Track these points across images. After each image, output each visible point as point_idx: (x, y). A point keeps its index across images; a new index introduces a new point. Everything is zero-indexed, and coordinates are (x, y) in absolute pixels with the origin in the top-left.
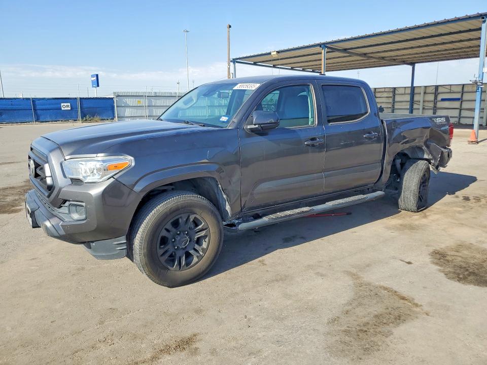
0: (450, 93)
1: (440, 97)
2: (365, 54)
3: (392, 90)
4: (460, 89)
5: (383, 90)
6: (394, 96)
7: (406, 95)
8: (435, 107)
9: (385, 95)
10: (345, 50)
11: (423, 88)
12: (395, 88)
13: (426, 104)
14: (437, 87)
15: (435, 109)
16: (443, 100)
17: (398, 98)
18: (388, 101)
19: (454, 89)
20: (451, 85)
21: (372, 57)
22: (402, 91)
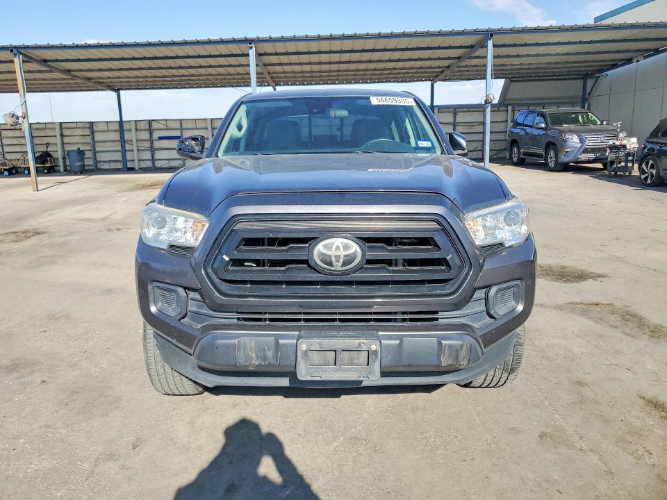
0: (167, 129)
1: (156, 135)
2: (69, 71)
3: (88, 125)
4: (177, 125)
5: (74, 125)
6: (93, 132)
7: (110, 133)
8: (152, 147)
9: (79, 132)
10: (45, 61)
11: (133, 124)
12: (92, 123)
13: (140, 144)
14: (150, 122)
15: (153, 150)
16: (160, 138)
17: (98, 137)
18: (83, 141)
19: (171, 125)
20: (166, 120)
21: (76, 76)
22: (104, 127)
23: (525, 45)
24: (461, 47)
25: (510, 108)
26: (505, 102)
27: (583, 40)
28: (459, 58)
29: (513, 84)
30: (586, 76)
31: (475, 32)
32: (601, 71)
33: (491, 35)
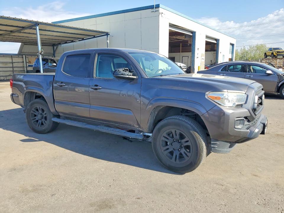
23: (45, 30)
24: (17, 27)
25: (24, 56)
26: (21, 54)
27: (65, 32)
28: (11, 31)
29: (25, 46)
30: (53, 45)
31: (30, 22)
32: (60, 44)
33: (38, 24)
